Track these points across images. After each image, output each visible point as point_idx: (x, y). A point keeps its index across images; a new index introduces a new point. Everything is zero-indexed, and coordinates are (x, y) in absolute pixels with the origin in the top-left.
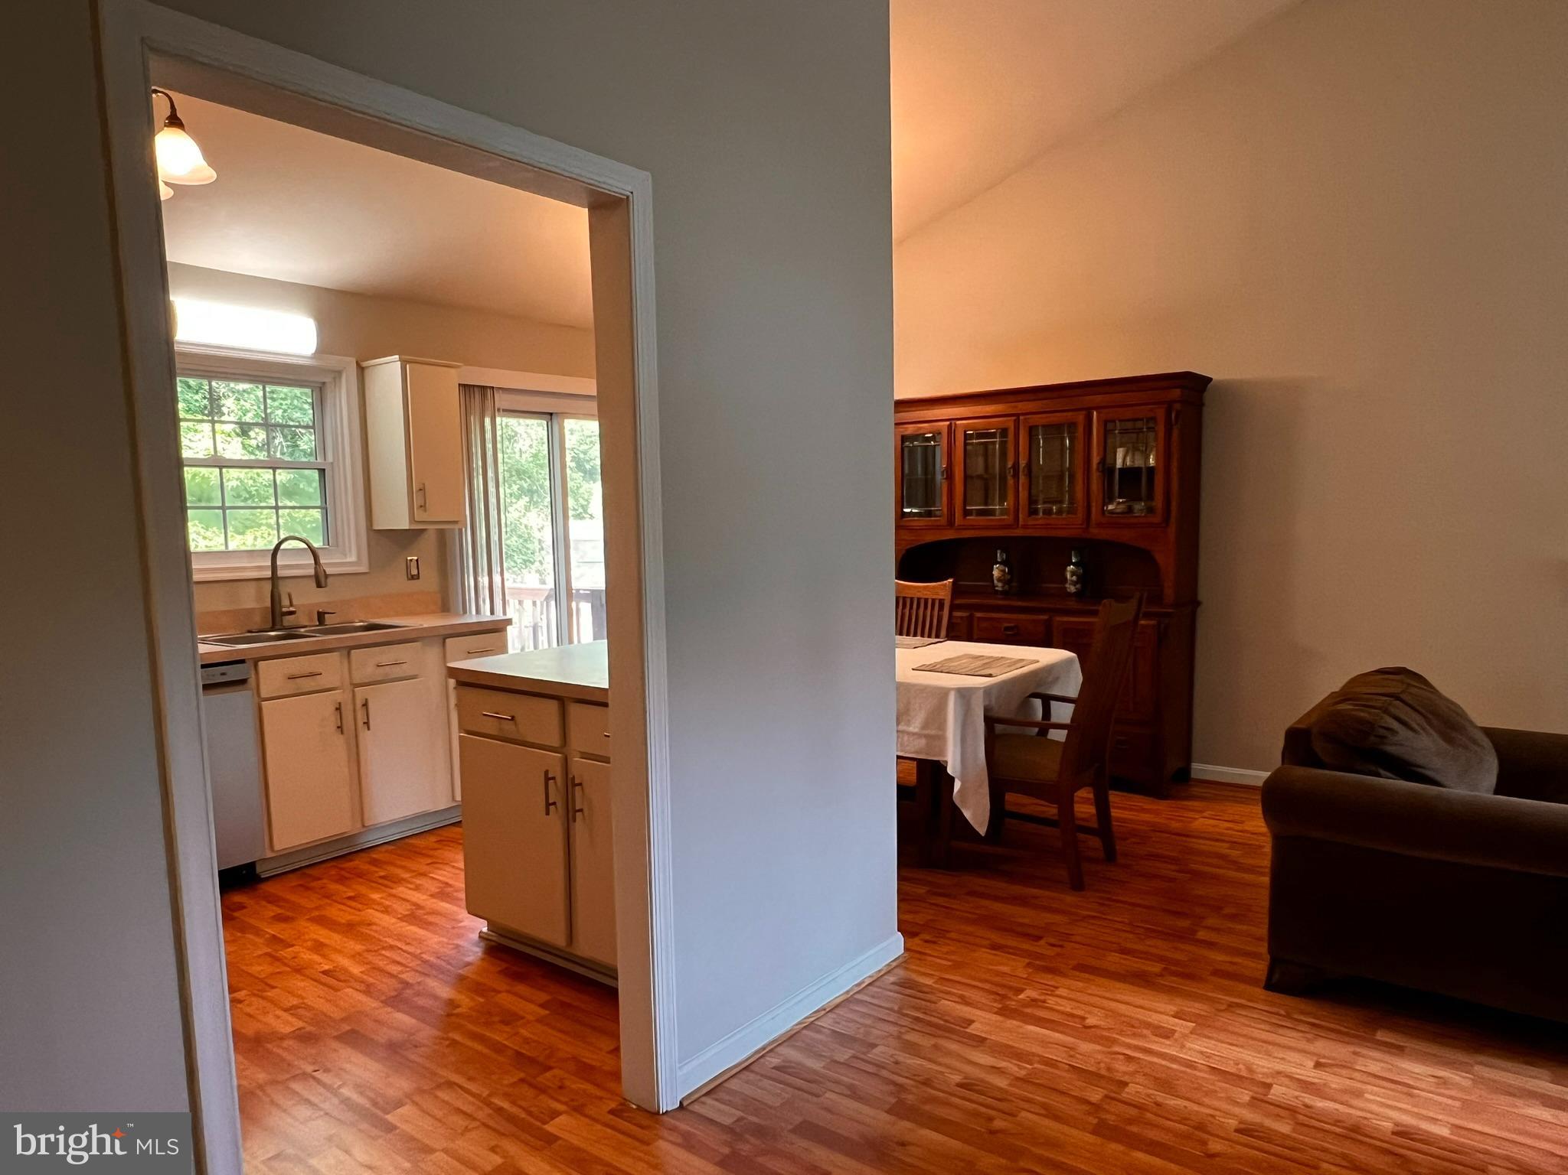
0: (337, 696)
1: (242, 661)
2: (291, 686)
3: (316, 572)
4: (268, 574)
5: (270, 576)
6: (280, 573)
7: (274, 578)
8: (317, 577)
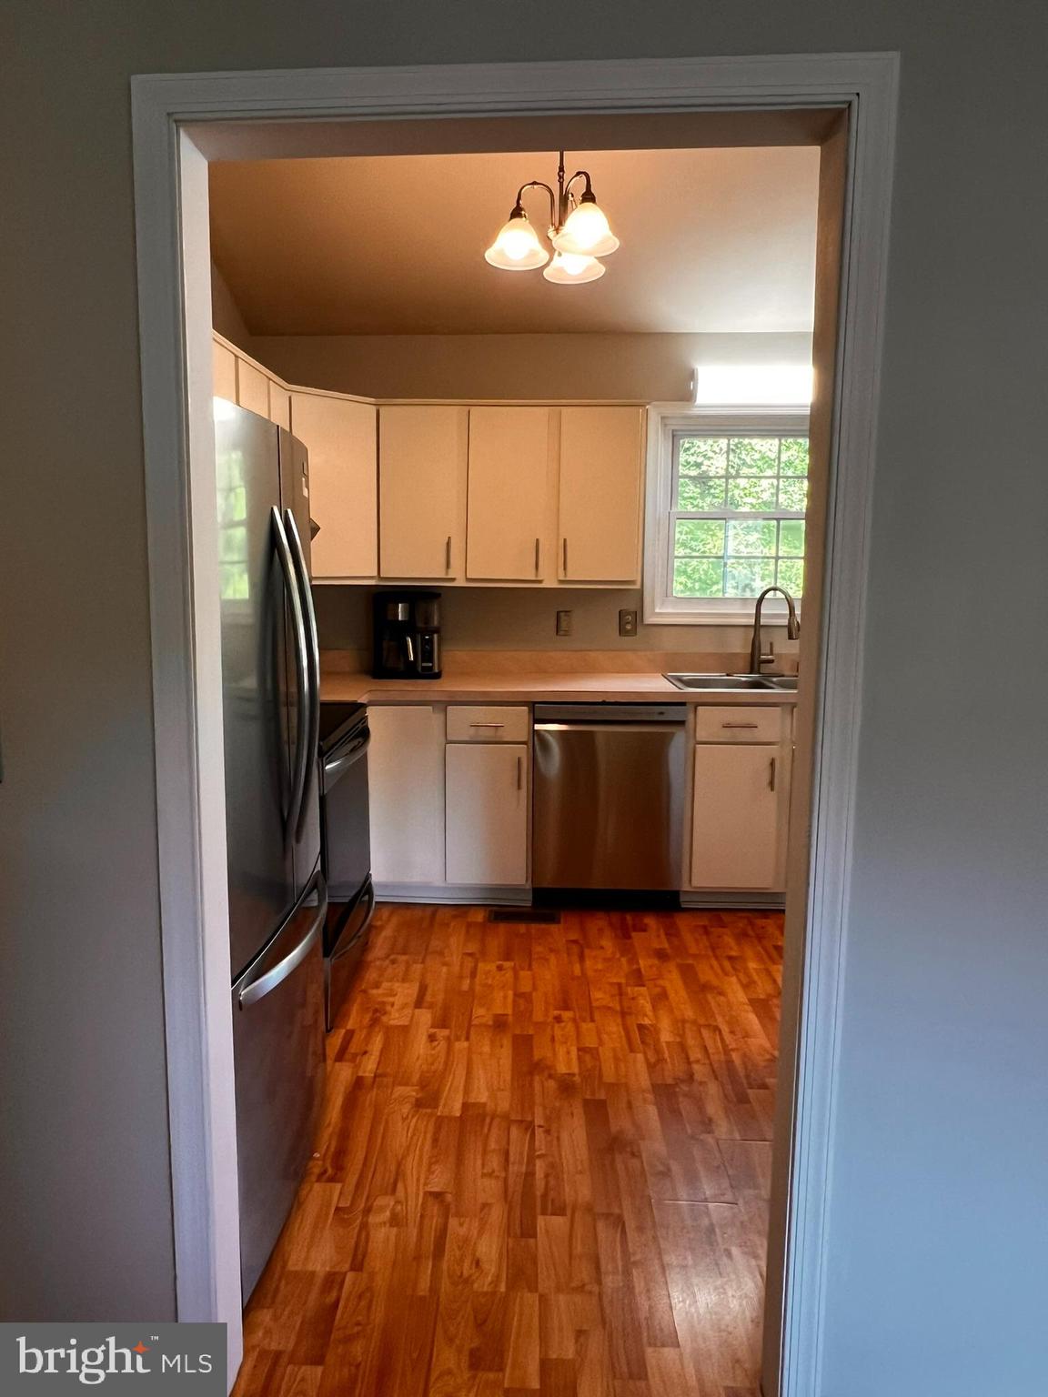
0: (773, 751)
1: (683, 704)
2: (726, 735)
3: (789, 623)
4: (752, 621)
5: (753, 623)
6: (763, 621)
7: (757, 626)
8: (789, 627)
